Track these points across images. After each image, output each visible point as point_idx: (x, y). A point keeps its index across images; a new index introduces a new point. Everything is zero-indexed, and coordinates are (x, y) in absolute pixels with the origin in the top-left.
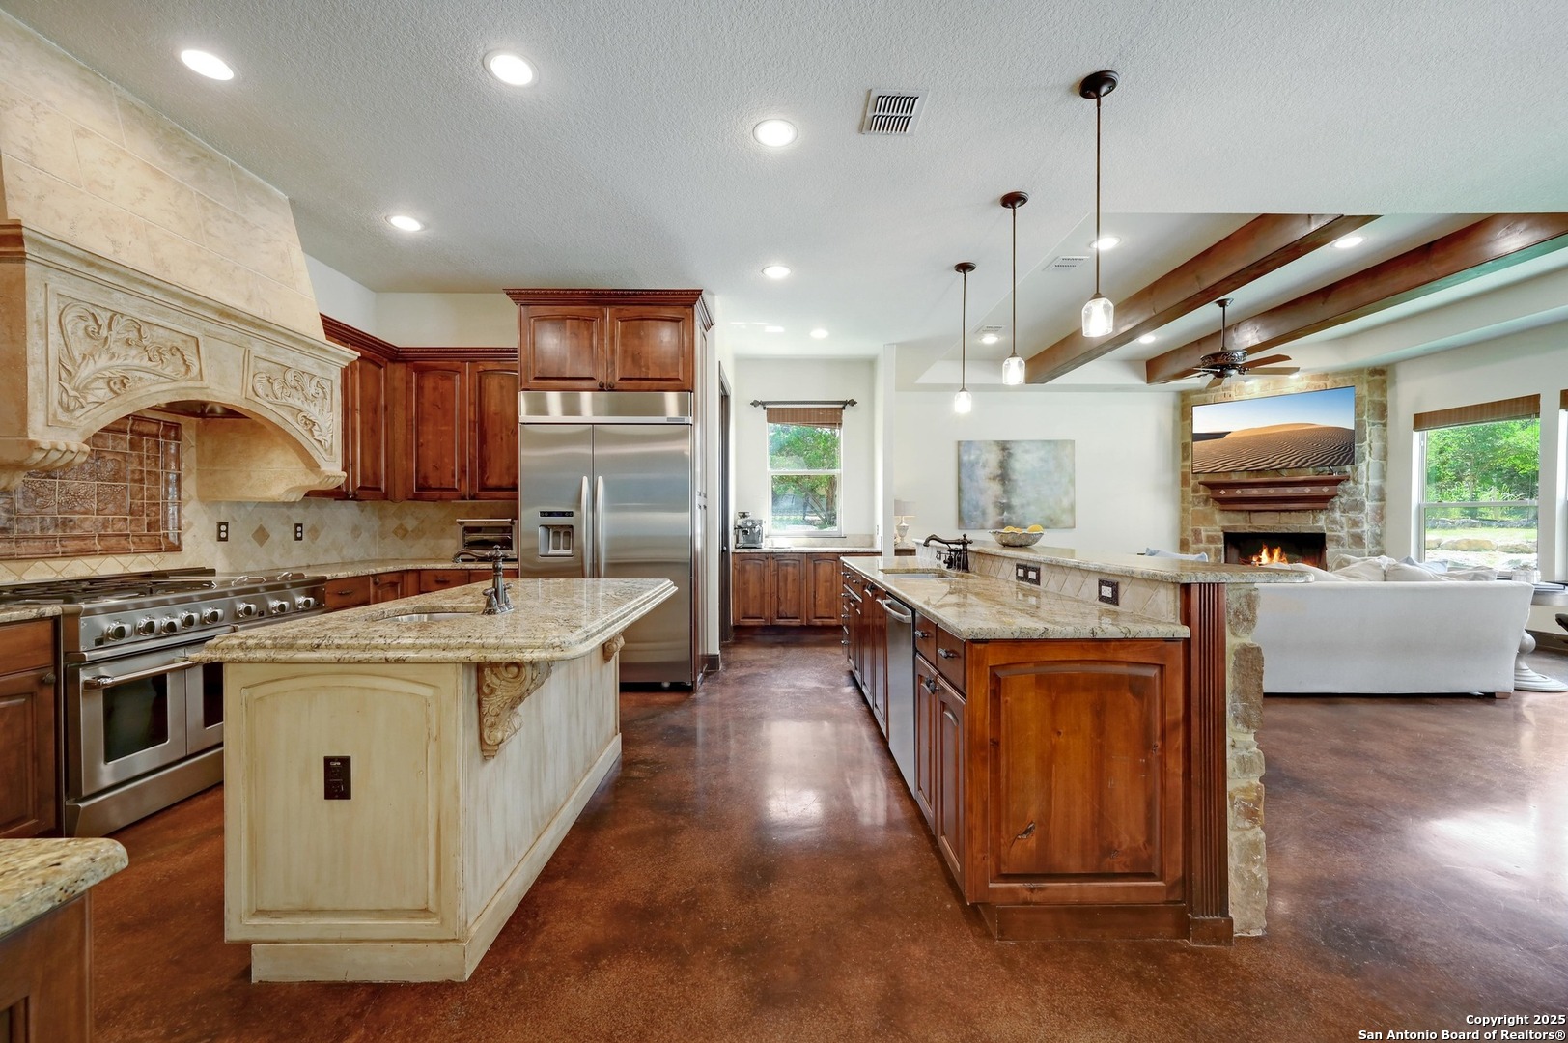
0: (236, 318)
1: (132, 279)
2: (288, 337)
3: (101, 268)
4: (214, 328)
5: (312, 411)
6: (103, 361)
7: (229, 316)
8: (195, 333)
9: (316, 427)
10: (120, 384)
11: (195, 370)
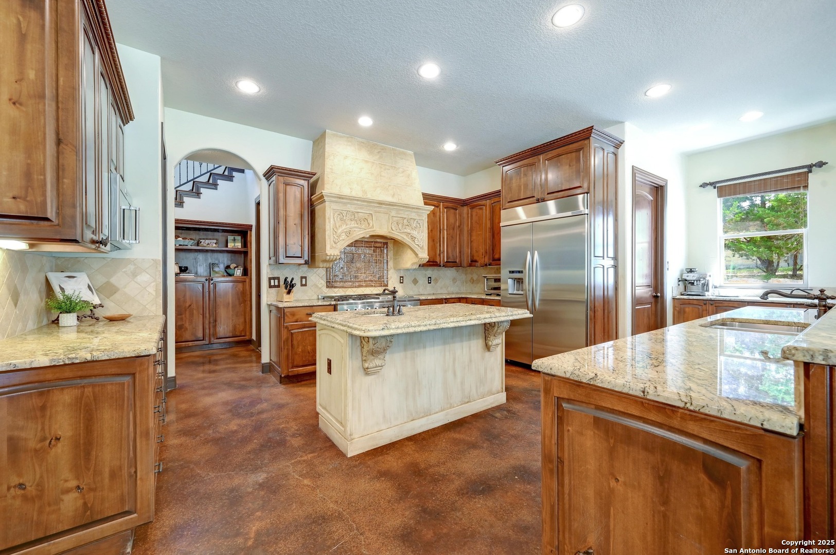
0: (384, 204)
1: (352, 199)
2: (404, 207)
3: (343, 198)
4: (377, 209)
5: (415, 233)
6: (344, 227)
7: (381, 204)
8: (371, 212)
9: (416, 239)
10: (349, 233)
11: (371, 225)
